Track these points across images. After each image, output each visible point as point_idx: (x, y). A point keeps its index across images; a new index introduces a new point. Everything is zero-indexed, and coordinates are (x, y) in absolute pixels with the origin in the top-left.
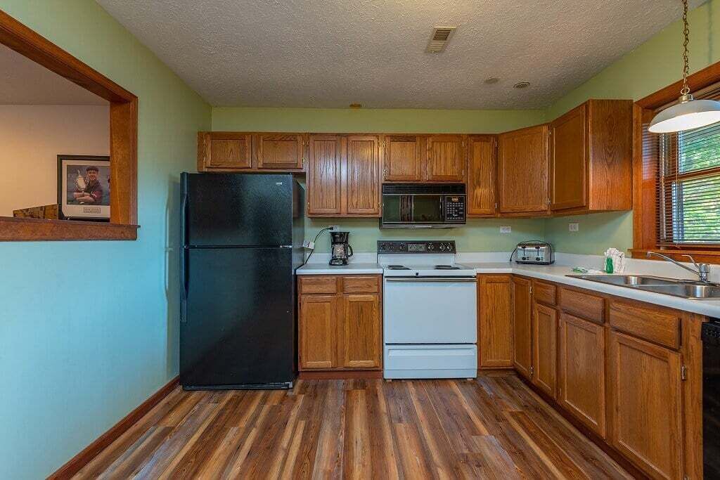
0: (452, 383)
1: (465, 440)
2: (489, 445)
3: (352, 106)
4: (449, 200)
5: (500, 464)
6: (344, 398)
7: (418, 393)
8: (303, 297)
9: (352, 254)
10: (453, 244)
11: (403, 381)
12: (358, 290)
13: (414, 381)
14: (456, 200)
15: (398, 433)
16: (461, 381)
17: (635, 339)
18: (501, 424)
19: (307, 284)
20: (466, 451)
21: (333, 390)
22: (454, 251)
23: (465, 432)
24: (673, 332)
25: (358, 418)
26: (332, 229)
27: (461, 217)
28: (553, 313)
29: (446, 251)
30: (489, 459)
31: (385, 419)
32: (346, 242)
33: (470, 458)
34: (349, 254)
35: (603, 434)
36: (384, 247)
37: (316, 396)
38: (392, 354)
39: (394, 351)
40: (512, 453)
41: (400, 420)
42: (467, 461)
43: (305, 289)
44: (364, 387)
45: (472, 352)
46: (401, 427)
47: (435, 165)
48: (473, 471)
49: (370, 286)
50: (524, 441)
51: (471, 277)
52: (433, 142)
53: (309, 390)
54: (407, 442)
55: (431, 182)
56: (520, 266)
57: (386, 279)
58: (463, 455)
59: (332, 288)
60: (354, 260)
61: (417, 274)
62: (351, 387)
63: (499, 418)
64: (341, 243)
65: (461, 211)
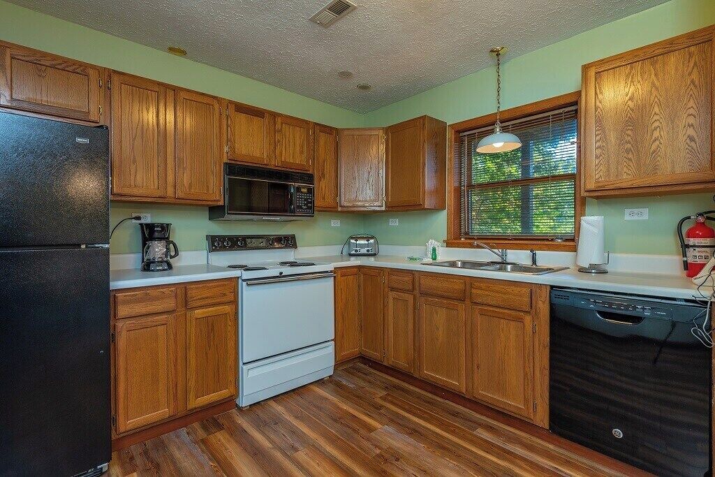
0: (312, 387)
1: (368, 440)
2: (389, 437)
3: (172, 50)
4: (298, 189)
5: (409, 449)
6: (203, 451)
7: (290, 411)
8: (120, 324)
9: (177, 253)
10: (293, 237)
11: (262, 403)
12: (209, 301)
13: (274, 398)
14: (305, 190)
15: (305, 465)
16: (320, 382)
17: (494, 309)
18: (382, 411)
19: (126, 302)
20: (378, 451)
21: (179, 448)
22: (295, 246)
23: (362, 431)
24: (527, 299)
25: (245, 469)
26: (138, 218)
27: (310, 209)
28: (410, 298)
29: (287, 247)
30: (399, 448)
31: (278, 455)
32: (168, 238)
33: (387, 456)
34: (173, 254)
35: (464, 391)
36: (218, 244)
37: (158, 466)
38: (253, 373)
39: (255, 370)
40: (410, 434)
41: (296, 450)
42: (386, 461)
43: (123, 311)
44: (220, 427)
45: (330, 349)
46: (302, 455)
47: (284, 149)
48: (397, 467)
49: (225, 294)
50: (409, 420)
51: (327, 272)
52: (282, 123)
53: (139, 461)
54: (319, 469)
55: (280, 169)
56: (352, 258)
57: (244, 283)
58: (377, 455)
59: (169, 304)
60: (180, 262)
61: (281, 273)
62: (201, 433)
63: (378, 407)
64: (160, 239)
65: (311, 203)
